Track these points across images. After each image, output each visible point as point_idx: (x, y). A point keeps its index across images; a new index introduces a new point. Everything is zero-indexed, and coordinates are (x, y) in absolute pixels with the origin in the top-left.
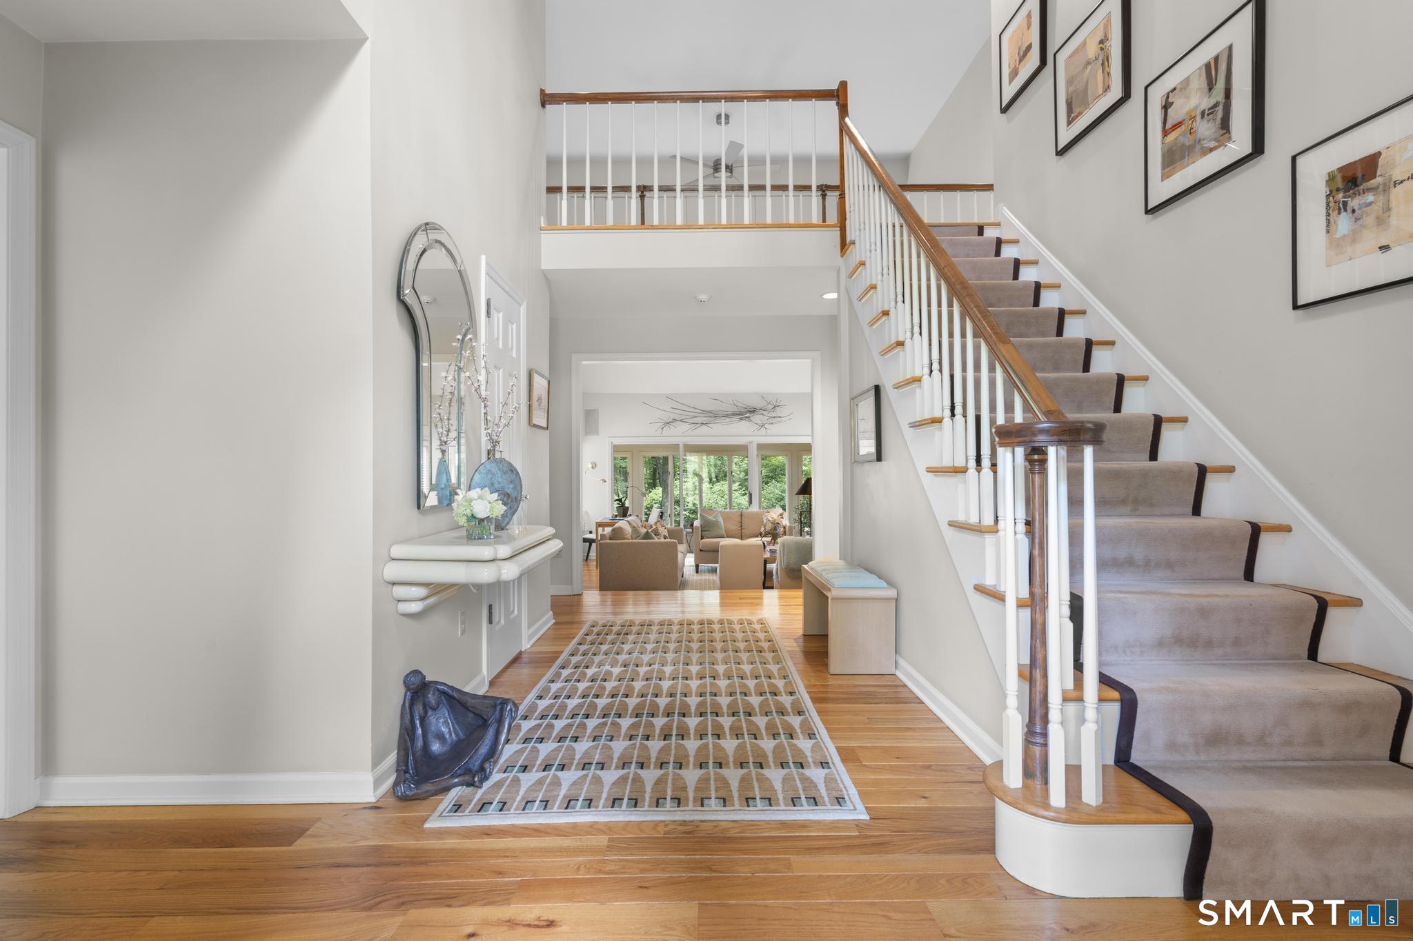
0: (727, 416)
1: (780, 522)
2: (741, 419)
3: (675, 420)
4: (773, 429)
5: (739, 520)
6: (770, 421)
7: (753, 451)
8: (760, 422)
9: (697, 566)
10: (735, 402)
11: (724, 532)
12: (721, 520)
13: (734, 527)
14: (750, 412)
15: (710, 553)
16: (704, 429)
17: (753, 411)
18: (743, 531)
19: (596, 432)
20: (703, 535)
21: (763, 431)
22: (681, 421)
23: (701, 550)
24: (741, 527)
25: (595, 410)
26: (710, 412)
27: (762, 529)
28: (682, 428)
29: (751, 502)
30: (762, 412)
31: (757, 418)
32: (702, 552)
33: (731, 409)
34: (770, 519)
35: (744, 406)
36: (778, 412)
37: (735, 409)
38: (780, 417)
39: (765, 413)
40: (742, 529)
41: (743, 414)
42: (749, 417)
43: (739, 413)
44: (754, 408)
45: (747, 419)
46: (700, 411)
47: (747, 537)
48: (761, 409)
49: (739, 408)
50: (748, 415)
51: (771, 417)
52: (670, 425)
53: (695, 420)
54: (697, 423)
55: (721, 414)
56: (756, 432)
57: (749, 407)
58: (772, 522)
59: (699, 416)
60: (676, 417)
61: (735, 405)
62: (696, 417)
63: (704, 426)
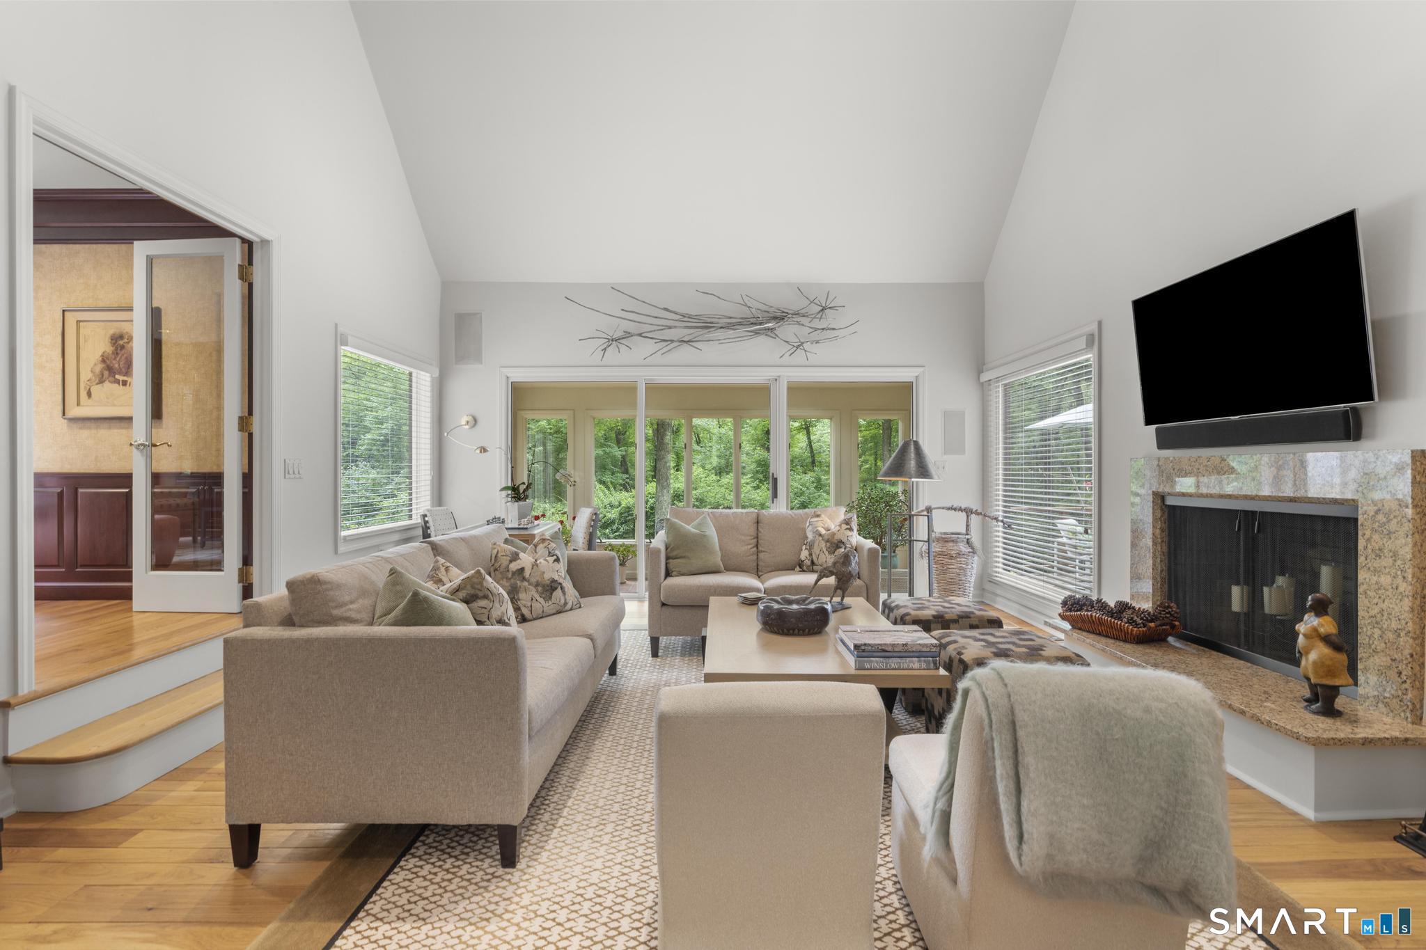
0: (730, 326)
1: (844, 540)
2: (757, 333)
3: (628, 335)
4: (820, 353)
5: (752, 531)
6: (815, 336)
7: (780, 398)
8: (793, 339)
9: (655, 642)
10: (746, 299)
11: (719, 559)
12: (712, 533)
13: (742, 548)
14: (775, 318)
15: (685, 611)
16: (685, 353)
17: (780, 317)
18: (761, 555)
19: (478, 357)
20: (671, 566)
21: (799, 356)
22: (640, 335)
23: (663, 604)
24: (757, 546)
25: (475, 314)
26: (698, 317)
27: (804, 554)
28: (643, 349)
29: (775, 495)
30: (799, 319)
31: (788, 331)
32: (666, 610)
33: (739, 312)
34: (823, 532)
35: (764, 308)
36: (831, 319)
37: (745, 313)
38: (834, 329)
39: (803, 320)
40: (758, 552)
41: (761, 324)
42: (772, 330)
43: (753, 320)
44: (783, 312)
45: (769, 333)
46: (678, 317)
47: (770, 569)
48: (797, 314)
49: (753, 311)
50: (770, 325)
51: (816, 329)
52: (619, 345)
53: (668, 334)
54: (672, 341)
55: (718, 323)
56: (786, 360)
57: (773, 309)
58: (826, 537)
59: (675, 327)
60: (631, 327)
61: (746, 305)
62: (670, 328)
63: (686, 346)
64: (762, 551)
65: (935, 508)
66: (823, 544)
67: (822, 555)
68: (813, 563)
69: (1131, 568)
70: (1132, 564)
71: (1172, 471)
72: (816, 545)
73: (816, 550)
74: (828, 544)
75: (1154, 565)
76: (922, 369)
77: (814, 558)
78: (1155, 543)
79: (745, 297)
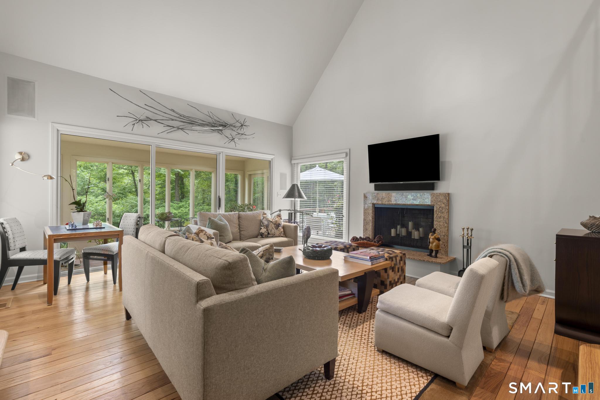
0: (202, 125)
2: (214, 131)
3: (148, 119)
4: (240, 144)
5: (237, 221)
6: (239, 136)
7: (222, 162)
8: (229, 137)
11: (231, 235)
12: (227, 223)
14: (222, 125)
16: (179, 134)
17: (225, 125)
18: (242, 233)
19: (31, 113)
21: (232, 144)
22: (156, 120)
24: (239, 228)
25: (29, 82)
26: (187, 117)
28: (156, 128)
29: (220, 206)
30: (232, 128)
31: (227, 132)
33: (207, 119)
34: (271, 220)
35: (218, 120)
36: (245, 130)
37: (210, 120)
38: (246, 135)
39: (234, 129)
40: (240, 231)
41: (216, 127)
42: (221, 130)
43: (213, 124)
44: (226, 123)
45: (220, 132)
46: (177, 116)
47: (247, 238)
48: (231, 125)
49: (214, 120)
50: (221, 128)
51: (239, 134)
52: (143, 124)
53: (171, 123)
54: (174, 127)
55: (197, 122)
56: (227, 145)
57: (222, 121)
58: (274, 223)
59: (176, 120)
60: (150, 115)
61: (210, 117)
62: (173, 120)
63: (181, 132)
64: (242, 231)
65: (282, 210)
66: (273, 226)
67: (273, 230)
68: (269, 234)
69: (363, 227)
70: (364, 225)
71: (379, 197)
72: (270, 226)
73: (270, 228)
74: (275, 225)
75: (372, 225)
76: (274, 156)
77: (269, 231)
78: (372, 219)
79: (210, 113)
